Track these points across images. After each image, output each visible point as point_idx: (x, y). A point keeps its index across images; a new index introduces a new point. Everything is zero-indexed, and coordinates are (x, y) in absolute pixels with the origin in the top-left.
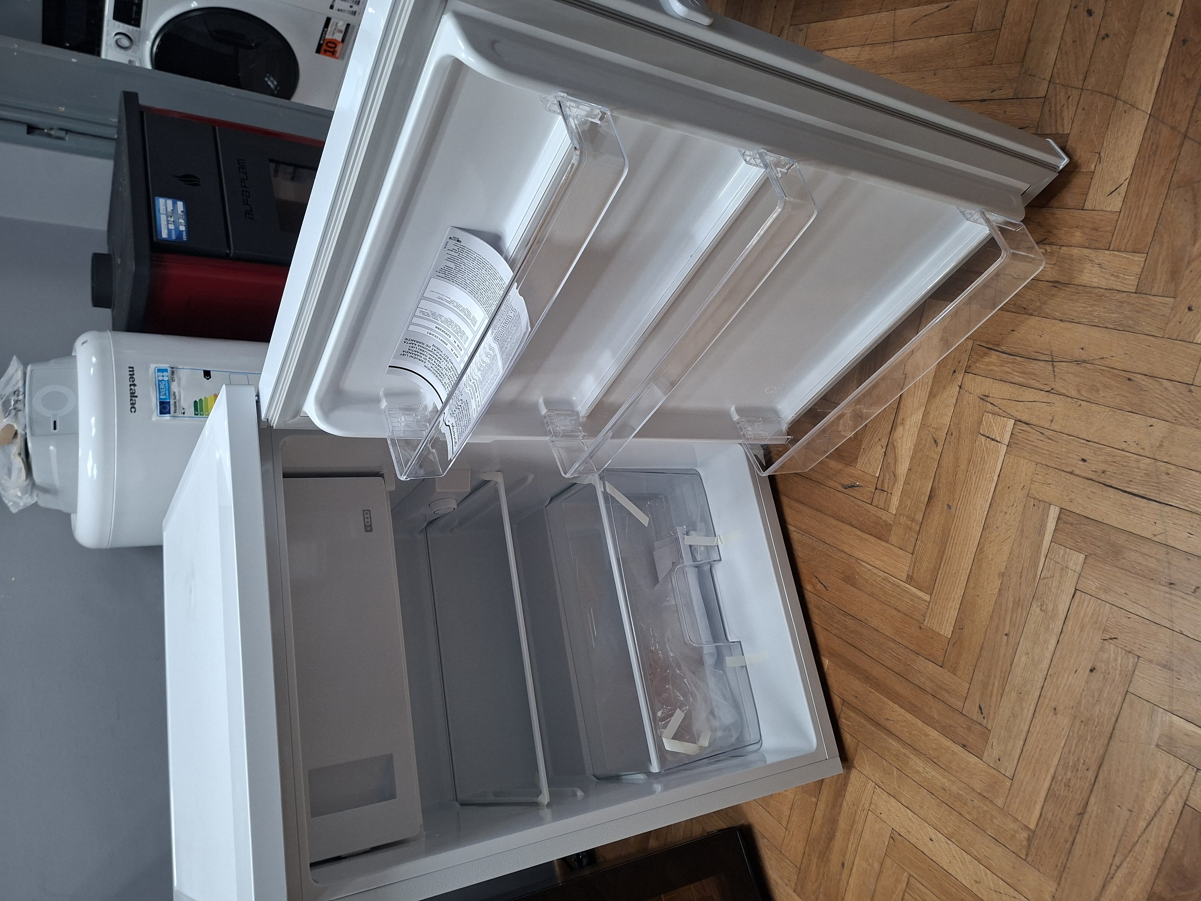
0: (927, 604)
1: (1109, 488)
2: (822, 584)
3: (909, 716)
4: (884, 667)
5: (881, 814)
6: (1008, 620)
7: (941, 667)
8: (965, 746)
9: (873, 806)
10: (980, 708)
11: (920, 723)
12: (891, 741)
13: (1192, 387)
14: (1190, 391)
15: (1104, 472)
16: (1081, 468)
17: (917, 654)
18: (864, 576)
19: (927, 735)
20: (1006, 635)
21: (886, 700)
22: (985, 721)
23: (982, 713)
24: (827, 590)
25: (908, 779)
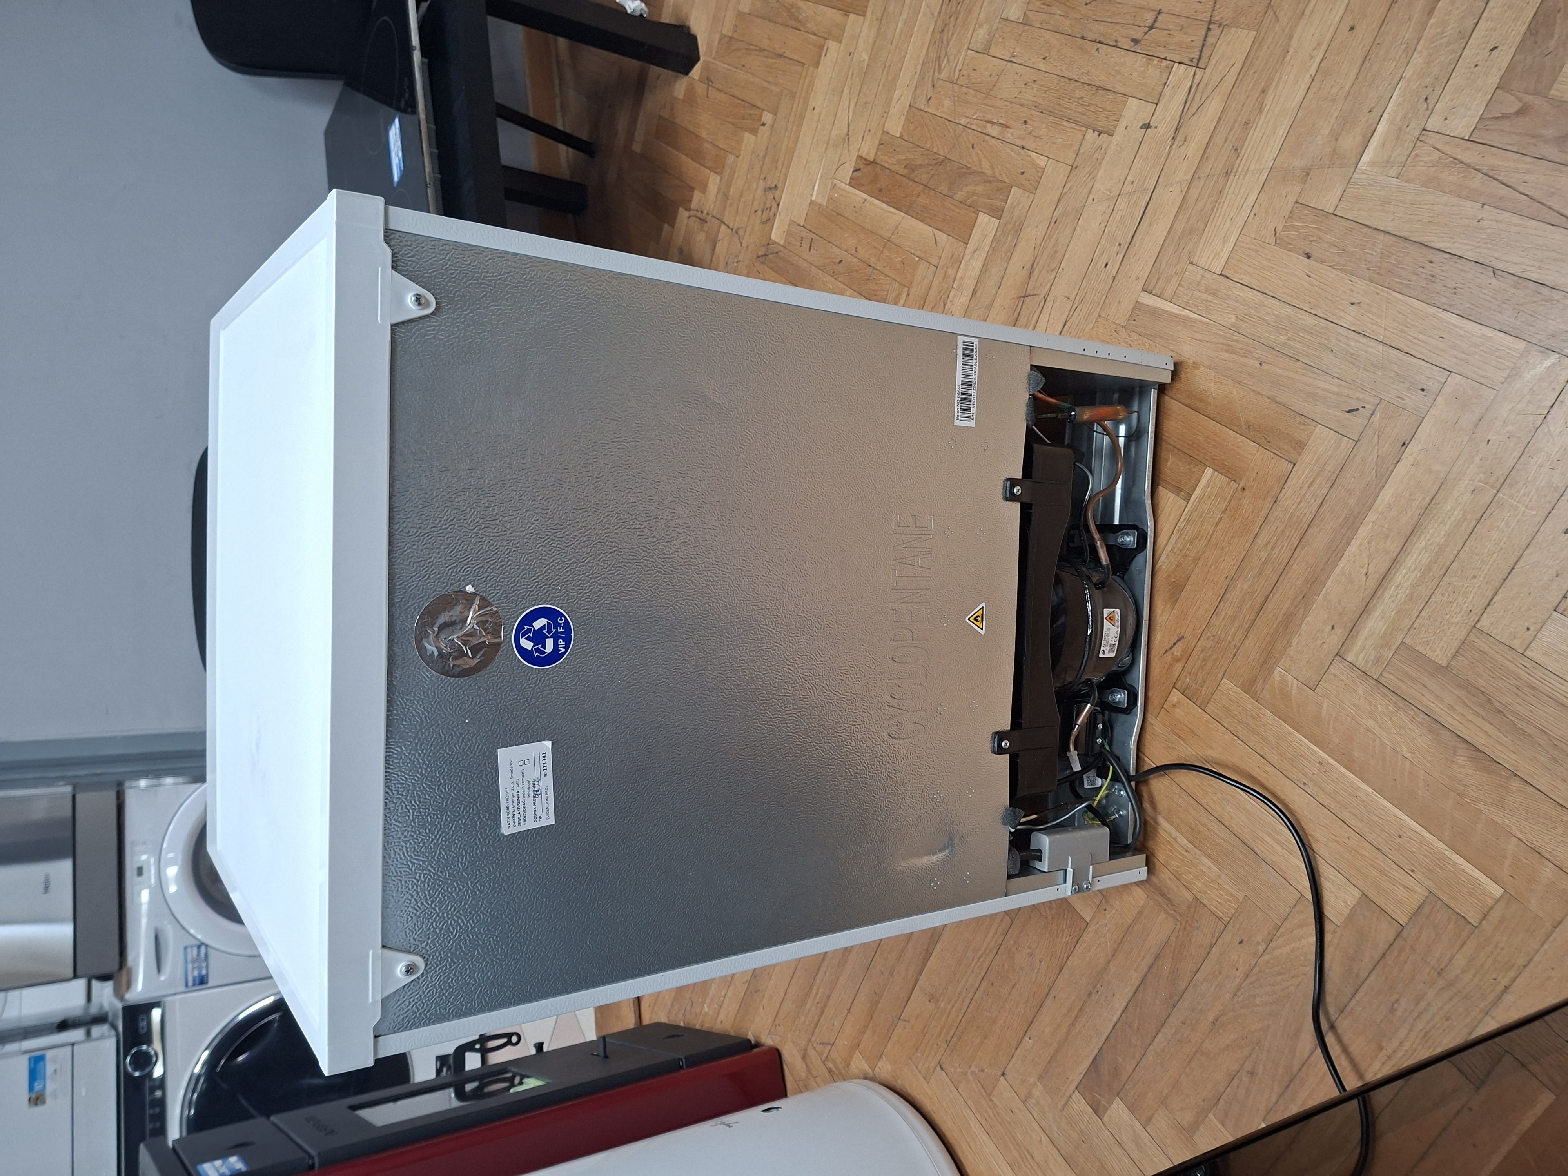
0: (1216, 473)
1: (1134, 239)
2: (1175, 644)
3: (1363, 532)
4: (1291, 563)
5: (1528, 629)
6: (1243, 360)
7: (1294, 464)
8: (1404, 444)
9: (1516, 644)
10: (1350, 411)
11: (1372, 516)
12: (1398, 579)
13: (1074, 166)
14: (1076, 168)
15: (1120, 245)
16: (1113, 269)
17: (1275, 502)
18: (1173, 566)
19: (1389, 507)
20: (1261, 364)
21: (1337, 571)
22: (1367, 406)
23: (1357, 409)
24: (1183, 637)
25: (1460, 555)
